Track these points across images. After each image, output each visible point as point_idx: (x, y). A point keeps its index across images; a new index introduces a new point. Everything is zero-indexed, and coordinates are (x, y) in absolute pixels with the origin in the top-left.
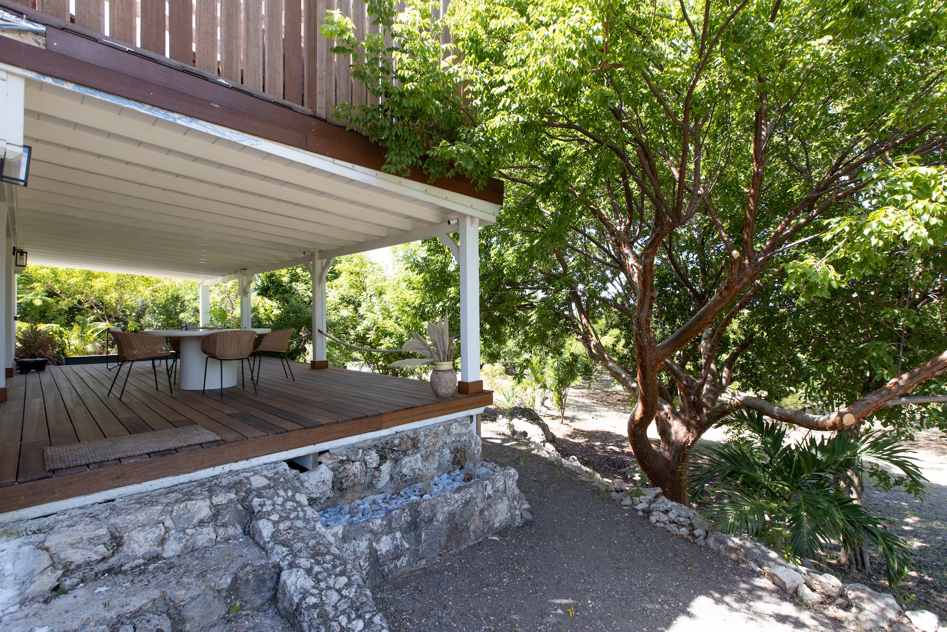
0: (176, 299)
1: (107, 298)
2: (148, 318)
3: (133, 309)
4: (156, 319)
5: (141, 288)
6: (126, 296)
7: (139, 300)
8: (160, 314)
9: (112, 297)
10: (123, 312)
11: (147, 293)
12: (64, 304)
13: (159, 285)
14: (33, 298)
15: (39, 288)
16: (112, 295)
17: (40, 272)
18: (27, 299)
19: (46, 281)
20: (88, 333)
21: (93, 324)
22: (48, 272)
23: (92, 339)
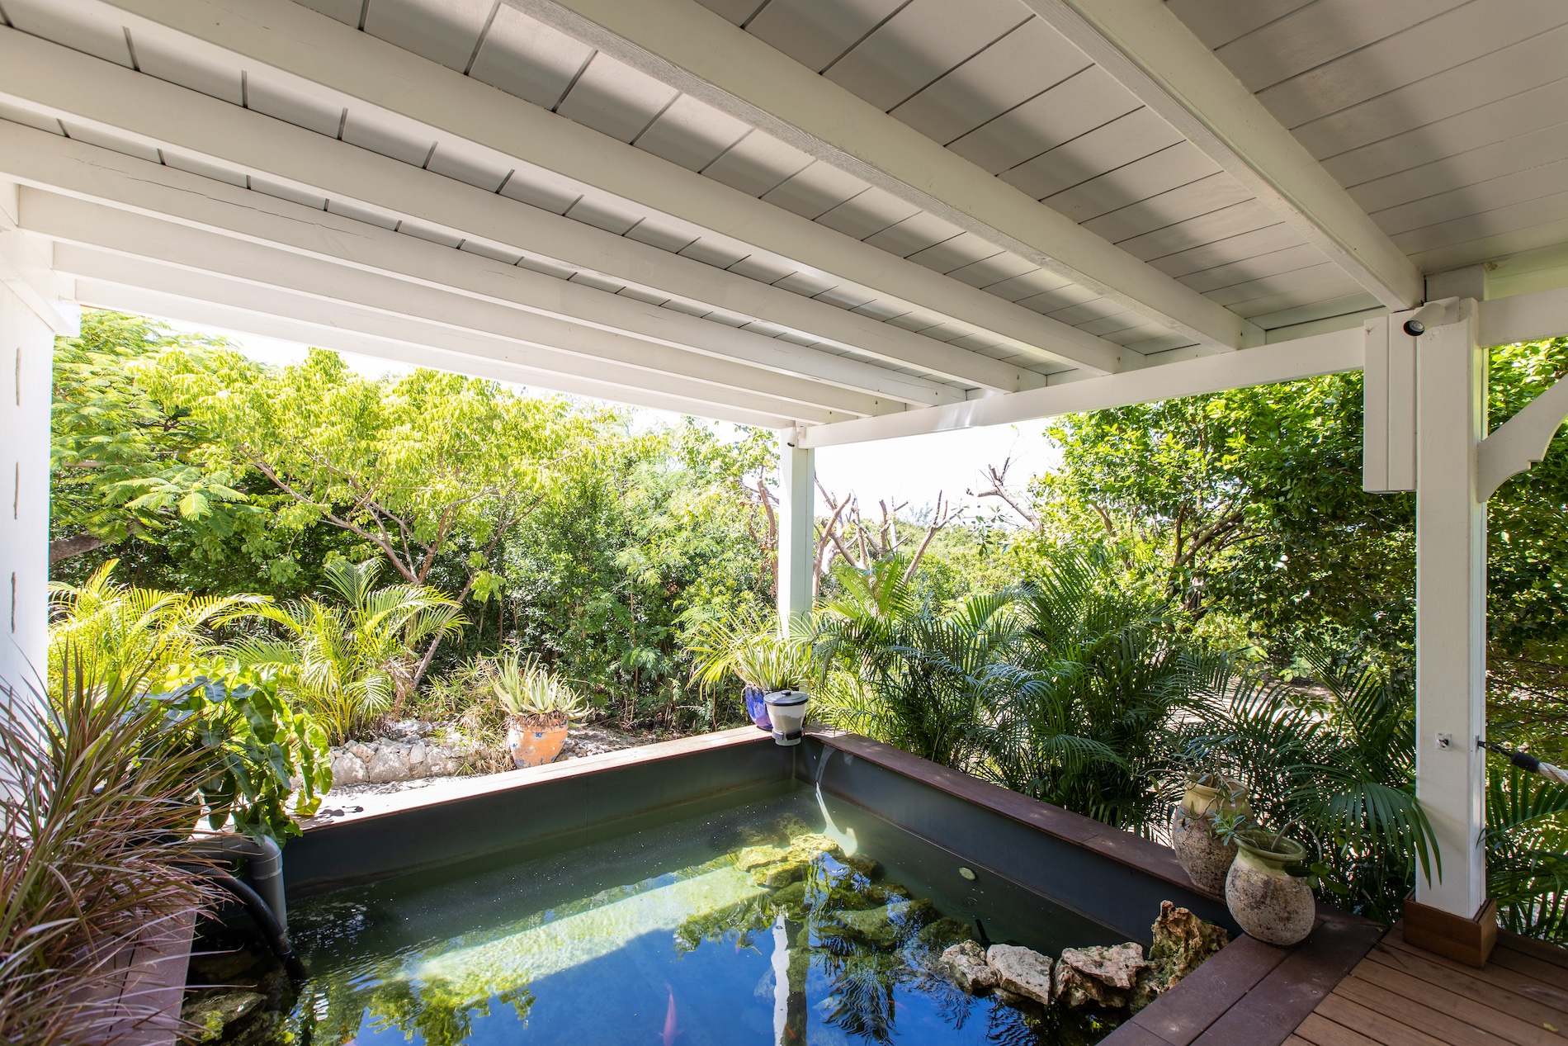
1: (423, 498)
3: (479, 527)
4: (545, 565)
10: (454, 537)
14: (181, 492)
15: (216, 462)
16: (439, 487)
17: (210, 401)
18: (162, 495)
19: (233, 437)
20: (369, 626)
21: (383, 592)
22: (237, 402)
23: (380, 646)
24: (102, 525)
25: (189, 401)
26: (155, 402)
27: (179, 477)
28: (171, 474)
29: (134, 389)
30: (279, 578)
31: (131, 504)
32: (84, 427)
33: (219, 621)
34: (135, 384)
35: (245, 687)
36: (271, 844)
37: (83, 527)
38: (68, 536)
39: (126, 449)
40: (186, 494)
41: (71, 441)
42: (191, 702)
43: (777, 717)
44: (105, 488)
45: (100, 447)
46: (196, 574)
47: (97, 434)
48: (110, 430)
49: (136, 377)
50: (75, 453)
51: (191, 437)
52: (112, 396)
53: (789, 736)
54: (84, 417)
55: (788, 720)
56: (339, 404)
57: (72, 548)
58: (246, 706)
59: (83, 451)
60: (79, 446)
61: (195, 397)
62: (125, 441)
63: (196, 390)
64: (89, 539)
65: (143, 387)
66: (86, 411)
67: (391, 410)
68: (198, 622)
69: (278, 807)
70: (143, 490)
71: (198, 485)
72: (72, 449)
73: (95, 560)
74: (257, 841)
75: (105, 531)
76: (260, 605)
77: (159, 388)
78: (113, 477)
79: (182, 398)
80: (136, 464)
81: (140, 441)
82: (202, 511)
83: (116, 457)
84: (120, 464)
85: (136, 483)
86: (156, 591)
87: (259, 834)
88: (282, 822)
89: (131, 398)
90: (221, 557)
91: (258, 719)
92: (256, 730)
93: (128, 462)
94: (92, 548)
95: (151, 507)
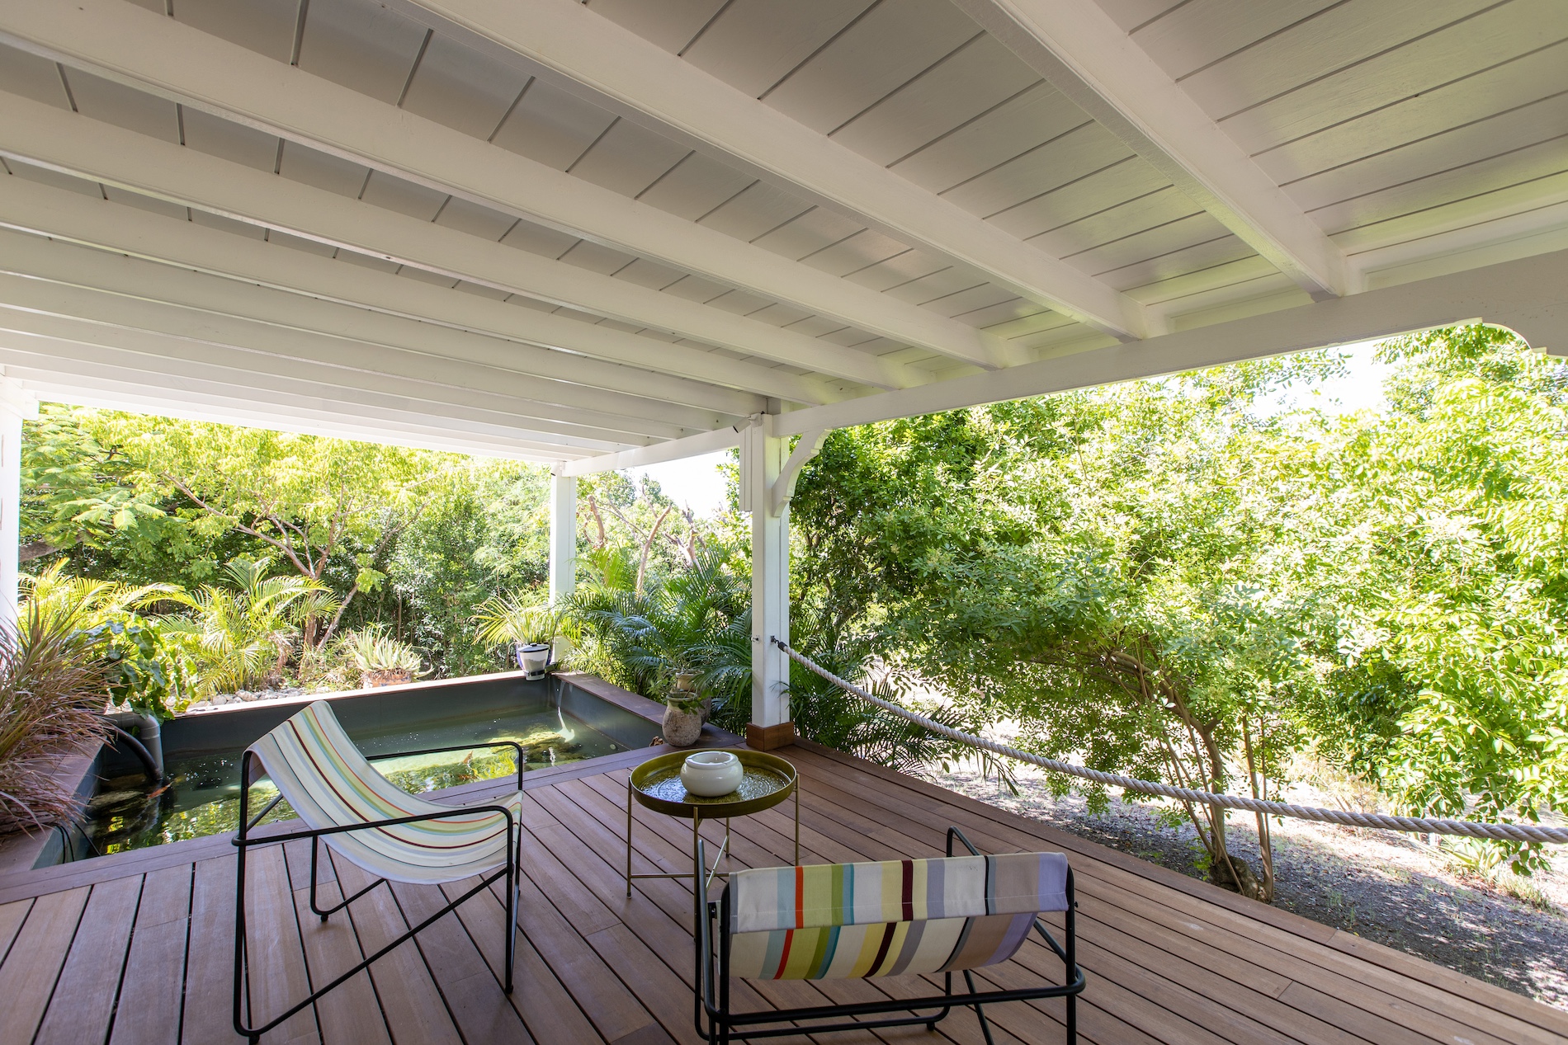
0: (467, 511)
1: (307, 511)
2: (402, 559)
3: (368, 534)
4: (422, 563)
5: (389, 485)
6: (355, 506)
7: (383, 512)
8: (432, 548)
9: (319, 507)
10: (348, 542)
11: (402, 496)
12: (210, 525)
13: (431, 475)
14: (114, 509)
15: (144, 485)
16: (321, 503)
17: (136, 440)
18: (100, 511)
19: (156, 466)
20: (258, 607)
21: (270, 581)
22: (158, 441)
23: (267, 622)
24: (56, 534)
25: (122, 440)
26: (96, 441)
27: (114, 498)
28: (107, 495)
29: (79, 431)
30: (198, 574)
31: (78, 518)
32: (41, 461)
33: (141, 604)
34: (80, 428)
35: (137, 628)
36: (154, 721)
37: (39, 536)
38: (26, 543)
39: (73, 477)
40: (119, 510)
41: (30, 472)
42: (104, 636)
43: (526, 661)
44: (56, 507)
45: (54, 476)
46: (135, 573)
47: (50, 466)
48: (63, 464)
49: (82, 423)
50: (34, 481)
51: (127, 464)
52: (63, 437)
53: (533, 674)
54: (40, 454)
55: (532, 662)
56: (242, 441)
57: (30, 553)
58: (137, 638)
59: (40, 479)
60: (37, 475)
61: (126, 438)
62: (73, 471)
63: (127, 432)
64: (44, 546)
65: (86, 429)
66: (41, 450)
67: (285, 444)
68: (126, 603)
69: (159, 700)
70: (87, 508)
71: (129, 504)
72: (32, 478)
73: (47, 560)
74: (144, 716)
75: (57, 539)
76: (172, 591)
77: (100, 431)
78: (62, 498)
79: (117, 438)
80: (81, 488)
81: (85, 469)
82: (130, 524)
83: (66, 482)
84: (69, 488)
85: (80, 502)
86: (94, 581)
87: (146, 713)
88: (160, 709)
89: (78, 437)
90: (152, 558)
91: (144, 644)
92: (142, 651)
93: (75, 486)
94: (47, 553)
95: (92, 520)
